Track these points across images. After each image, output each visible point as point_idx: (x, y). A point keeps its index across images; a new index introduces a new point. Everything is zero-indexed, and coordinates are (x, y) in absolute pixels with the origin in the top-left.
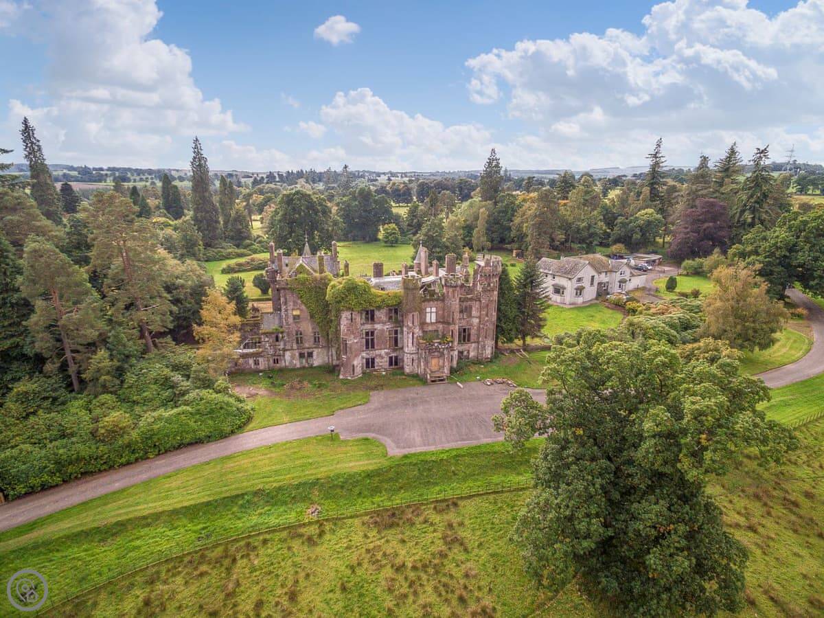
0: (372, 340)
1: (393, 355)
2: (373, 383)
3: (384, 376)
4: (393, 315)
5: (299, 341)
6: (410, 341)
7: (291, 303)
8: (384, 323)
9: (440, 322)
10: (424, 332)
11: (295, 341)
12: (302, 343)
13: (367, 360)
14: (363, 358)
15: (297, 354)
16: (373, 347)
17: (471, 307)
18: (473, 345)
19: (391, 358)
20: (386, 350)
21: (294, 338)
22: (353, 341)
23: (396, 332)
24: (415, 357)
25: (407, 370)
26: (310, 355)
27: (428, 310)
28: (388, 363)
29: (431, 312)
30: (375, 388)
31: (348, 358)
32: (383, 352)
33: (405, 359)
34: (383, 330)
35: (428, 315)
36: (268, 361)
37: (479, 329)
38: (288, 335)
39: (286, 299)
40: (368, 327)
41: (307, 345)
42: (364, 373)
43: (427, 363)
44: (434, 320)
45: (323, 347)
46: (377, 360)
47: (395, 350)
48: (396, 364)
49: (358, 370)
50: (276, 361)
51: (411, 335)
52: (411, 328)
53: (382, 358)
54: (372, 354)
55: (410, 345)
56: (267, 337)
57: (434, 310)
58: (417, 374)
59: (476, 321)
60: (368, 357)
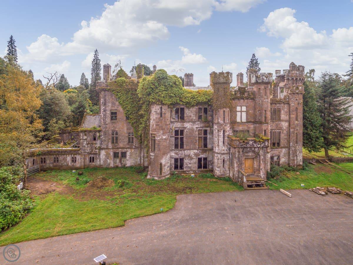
0: (182, 139)
1: (202, 156)
2: (181, 185)
3: (193, 178)
4: (203, 114)
5: (115, 140)
6: (221, 139)
7: (110, 105)
8: (194, 122)
9: (250, 122)
10: (235, 131)
11: (110, 141)
12: (117, 142)
13: (176, 160)
14: (171, 157)
15: (112, 154)
16: (182, 147)
17: (279, 111)
18: (284, 150)
19: (200, 160)
20: (196, 151)
21: (110, 137)
22: (162, 137)
23: (205, 132)
24: (226, 157)
25: (218, 172)
26: (124, 155)
27: (238, 109)
28: (196, 165)
29: (241, 112)
30: (183, 191)
31: (156, 156)
32: (192, 153)
33: (216, 161)
34: (192, 130)
35: (239, 114)
36: (85, 159)
37: (289, 134)
38: (105, 134)
39: (105, 100)
40: (178, 125)
41: (121, 145)
42: (172, 174)
43: (240, 164)
44: (244, 120)
45: (136, 148)
46: (186, 161)
47: (204, 151)
48: (205, 167)
49: (166, 170)
50: (92, 160)
51: (221, 133)
52: (222, 125)
53: (192, 159)
54: (182, 153)
55: (221, 144)
56: (86, 135)
57: (244, 109)
58: (229, 177)
59: (285, 125)
60: (177, 156)
